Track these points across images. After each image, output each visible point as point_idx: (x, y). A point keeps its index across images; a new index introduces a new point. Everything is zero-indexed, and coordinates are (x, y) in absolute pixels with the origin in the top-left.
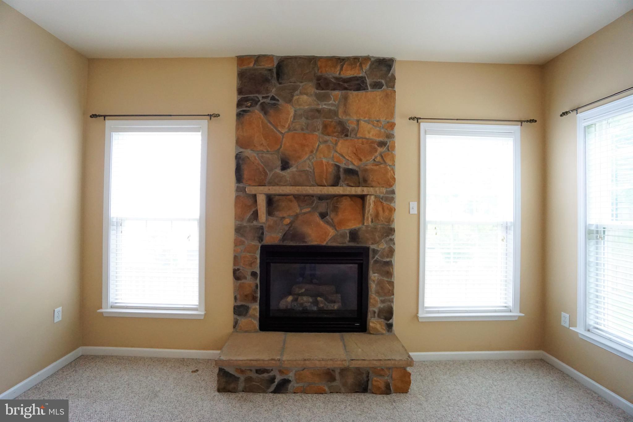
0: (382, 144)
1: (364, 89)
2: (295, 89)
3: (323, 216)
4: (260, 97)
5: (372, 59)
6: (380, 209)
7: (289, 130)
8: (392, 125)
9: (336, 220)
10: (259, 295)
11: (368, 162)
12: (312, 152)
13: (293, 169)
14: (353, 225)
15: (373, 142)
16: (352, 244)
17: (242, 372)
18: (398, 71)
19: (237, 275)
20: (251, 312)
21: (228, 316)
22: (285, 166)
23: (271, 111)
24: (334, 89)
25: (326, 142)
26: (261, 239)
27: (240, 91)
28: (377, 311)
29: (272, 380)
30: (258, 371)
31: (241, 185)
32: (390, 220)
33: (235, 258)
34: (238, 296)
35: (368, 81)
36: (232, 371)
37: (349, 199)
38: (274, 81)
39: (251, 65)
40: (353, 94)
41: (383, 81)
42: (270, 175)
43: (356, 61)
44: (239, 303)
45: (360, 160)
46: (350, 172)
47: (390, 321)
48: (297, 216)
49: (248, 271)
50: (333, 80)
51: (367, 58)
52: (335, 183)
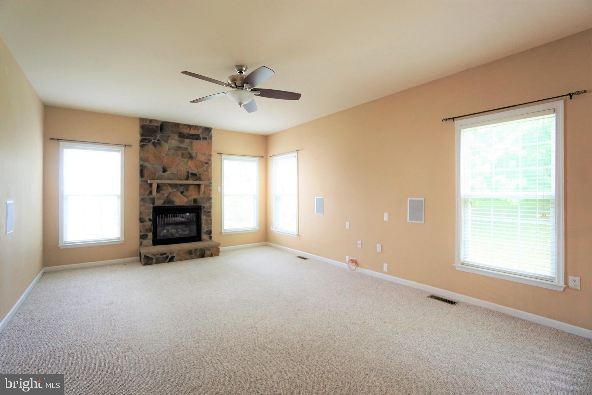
0: (207, 163)
1: (199, 140)
2: (169, 137)
3: (182, 193)
4: (152, 138)
5: (203, 127)
6: (206, 190)
7: (166, 155)
8: (211, 156)
9: (187, 195)
10: (152, 229)
11: (201, 171)
12: (177, 165)
13: (168, 173)
14: (195, 196)
15: (203, 162)
16: (194, 205)
17: (154, 255)
18: (213, 133)
19: (141, 220)
20: (149, 237)
21: (137, 240)
22: (164, 170)
23: (158, 146)
24: (187, 138)
25: (183, 161)
26: (153, 203)
27: (142, 135)
28: (205, 232)
29: (167, 257)
30: (161, 254)
31: (143, 179)
32: (210, 194)
33: (141, 213)
34: (142, 231)
35: (201, 136)
36: (150, 256)
37: (193, 186)
38: (159, 132)
39: (148, 123)
40: (194, 141)
41: (207, 137)
42: (157, 175)
43: (196, 127)
44: (143, 233)
45: (198, 169)
46: (193, 174)
47: (211, 235)
48: (170, 193)
49: (147, 218)
50: (186, 135)
51: (201, 127)
52: (187, 179)
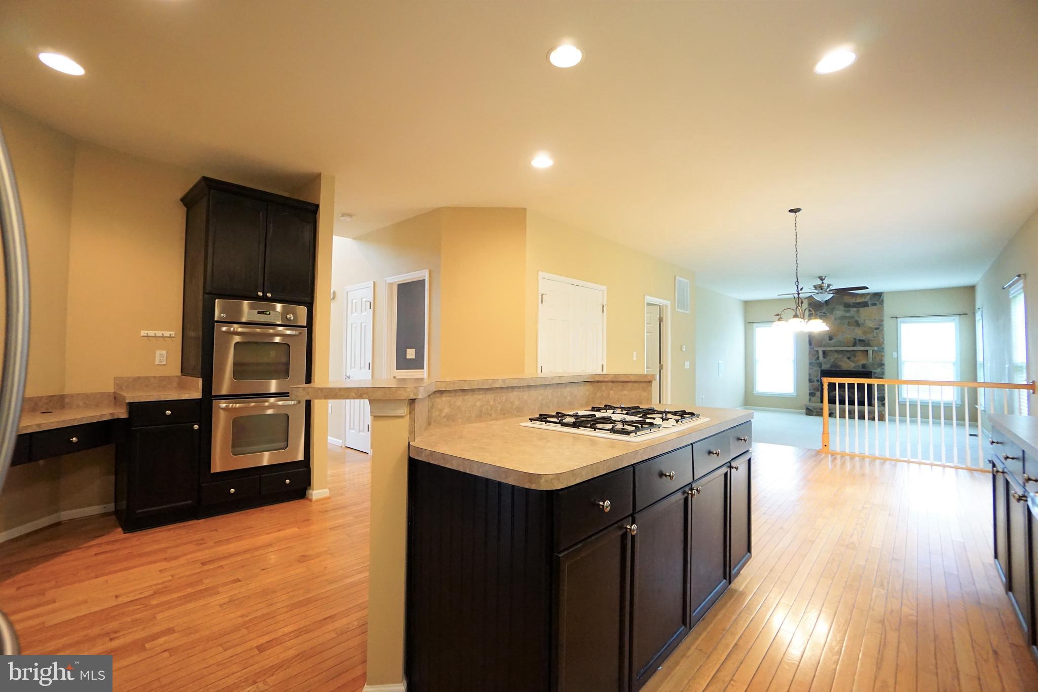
0: (877, 329)
1: (867, 306)
2: (835, 308)
3: (849, 358)
6: (877, 355)
8: (882, 321)
10: (820, 389)
11: (870, 336)
13: (833, 341)
14: (864, 362)
15: (872, 328)
16: (863, 370)
18: (886, 299)
19: (810, 381)
21: (808, 397)
22: (831, 339)
24: (852, 308)
25: (849, 329)
26: (820, 367)
31: (812, 347)
32: (881, 360)
33: (809, 374)
34: (811, 389)
35: (869, 303)
37: (860, 352)
40: (862, 309)
41: (877, 302)
42: (824, 343)
43: (863, 295)
44: (811, 392)
45: (866, 335)
46: (861, 341)
47: (883, 401)
48: (837, 358)
49: (815, 380)
50: (852, 304)
51: (869, 294)
52: (854, 345)
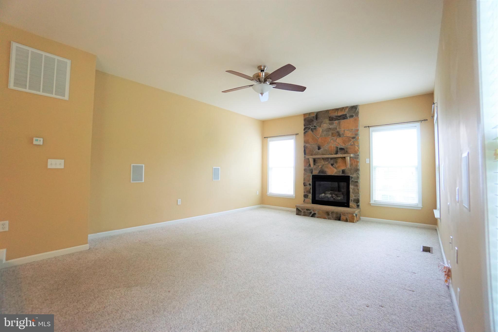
0: (353, 138)
1: (346, 119)
2: (322, 122)
3: (332, 165)
4: (311, 126)
5: (349, 107)
6: (353, 162)
7: (320, 136)
8: (357, 130)
9: (337, 166)
10: (311, 191)
11: (348, 145)
12: (328, 143)
13: (321, 149)
14: (343, 168)
15: (350, 137)
16: (343, 175)
17: (302, 209)
18: (360, 109)
19: (305, 184)
20: (309, 197)
21: (303, 198)
22: (319, 148)
23: (314, 131)
24: (335, 120)
25: (333, 139)
26: (312, 173)
27: (305, 126)
28: (353, 200)
29: (311, 213)
30: (307, 210)
31: (305, 156)
32: (357, 166)
33: (304, 179)
34: (305, 192)
35: (348, 115)
36: (300, 209)
37: (341, 158)
38: (315, 120)
39: (308, 116)
40: (342, 121)
41: (354, 114)
42: (314, 152)
43: (343, 109)
44: (305, 194)
45: (345, 144)
46: (342, 149)
47: (358, 204)
48: (323, 165)
49: (308, 184)
50: (335, 117)
51: (347, 107)
52: (337, 153)
